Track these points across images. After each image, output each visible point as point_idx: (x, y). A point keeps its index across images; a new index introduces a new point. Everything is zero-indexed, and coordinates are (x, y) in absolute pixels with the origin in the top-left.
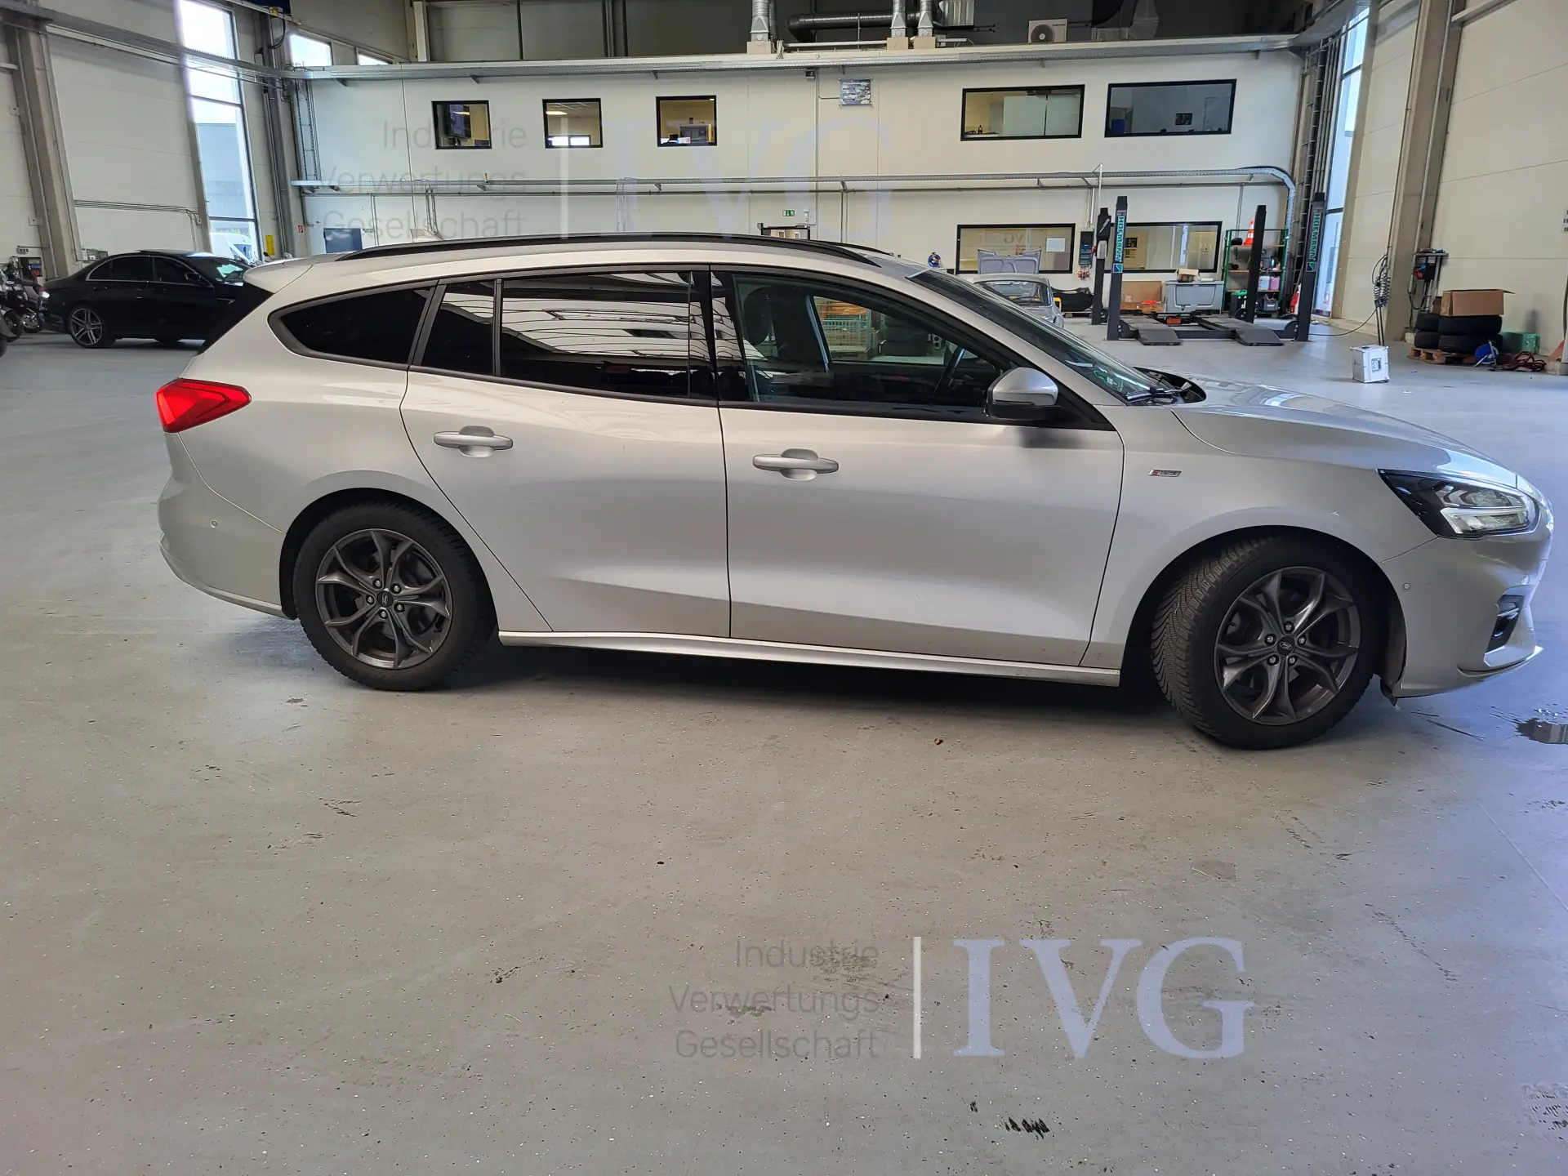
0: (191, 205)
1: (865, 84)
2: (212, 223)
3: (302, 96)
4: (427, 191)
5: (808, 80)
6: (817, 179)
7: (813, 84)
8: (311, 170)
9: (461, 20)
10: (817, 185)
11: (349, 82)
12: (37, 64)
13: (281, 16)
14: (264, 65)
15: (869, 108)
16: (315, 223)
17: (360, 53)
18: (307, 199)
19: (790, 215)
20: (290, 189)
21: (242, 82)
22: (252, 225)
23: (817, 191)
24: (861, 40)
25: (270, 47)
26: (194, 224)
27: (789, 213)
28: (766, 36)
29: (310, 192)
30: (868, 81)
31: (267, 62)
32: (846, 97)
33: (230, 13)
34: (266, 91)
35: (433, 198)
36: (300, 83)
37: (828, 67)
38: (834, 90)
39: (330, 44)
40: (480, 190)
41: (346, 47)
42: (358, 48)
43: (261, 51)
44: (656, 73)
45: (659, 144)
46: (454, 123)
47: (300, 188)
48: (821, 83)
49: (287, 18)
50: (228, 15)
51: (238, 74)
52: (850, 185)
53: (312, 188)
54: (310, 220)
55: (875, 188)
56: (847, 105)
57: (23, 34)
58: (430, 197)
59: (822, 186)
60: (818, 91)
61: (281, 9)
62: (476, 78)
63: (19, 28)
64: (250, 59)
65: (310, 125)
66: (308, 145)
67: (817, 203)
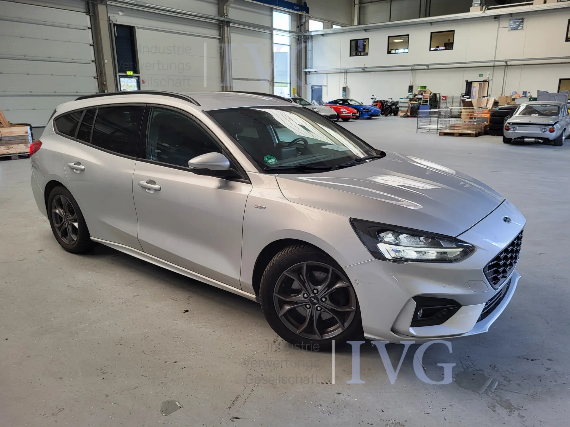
0: (270, 79)
1: (521, 20)
2: (275, 84)
3: (310, 41)
4: (345, 72)
5: (495, 21)
6: (494, 61)
7: (497, 22)
8: (309, 66)
9: (371, 9)
10: (494, 64)
11: (324, 35)
12: (226, 36)
13: (305, 14)
14: (299, 31)
15: (522, 30)
16: (309, 83)
17: (334, 25)
18: (308, 75)
19: (481, 76)
20: (303, 73)
21: (291, 38)
22: (289, 84)
23: (494, 66)
24: (526, 2)
25: (301, 25)
26: (270, 85)
27: (481, 75)
28: (479, 4)
29: (308, 73)
30: (523, 19)
31: (300, 31)
32: (511, 27)
33: (290, 15)
34: (299, 40)
35: (347, 74)
36: (309, 37)
37: (504, 15)
38: (505, 24)
39: (323, 22)
40: (363, 71)
41: (329, 23)
42: (333, 23)
43: (298, 27)
44: (431, 23)
45: (430, 50)
46: (359, 47)
47: (306, 72)
48: (500, 22)
49: (307, 15)
50: (289, 16)
51: (290, 35)
52: (509, 63)
53: (309, 72)
54: (308, 83)
55: (521, 64)
56: (512, 30)
57: (223, 27)
58: (346, 74)
59: (497, 64)
60: (499, 24)
61: (305, 12)
62: (365, 30)
63: (222, 25)
64: (295, 30)
65: (311, 51)
66: (309, 57)
67: (493, 71)
